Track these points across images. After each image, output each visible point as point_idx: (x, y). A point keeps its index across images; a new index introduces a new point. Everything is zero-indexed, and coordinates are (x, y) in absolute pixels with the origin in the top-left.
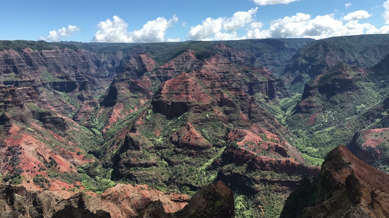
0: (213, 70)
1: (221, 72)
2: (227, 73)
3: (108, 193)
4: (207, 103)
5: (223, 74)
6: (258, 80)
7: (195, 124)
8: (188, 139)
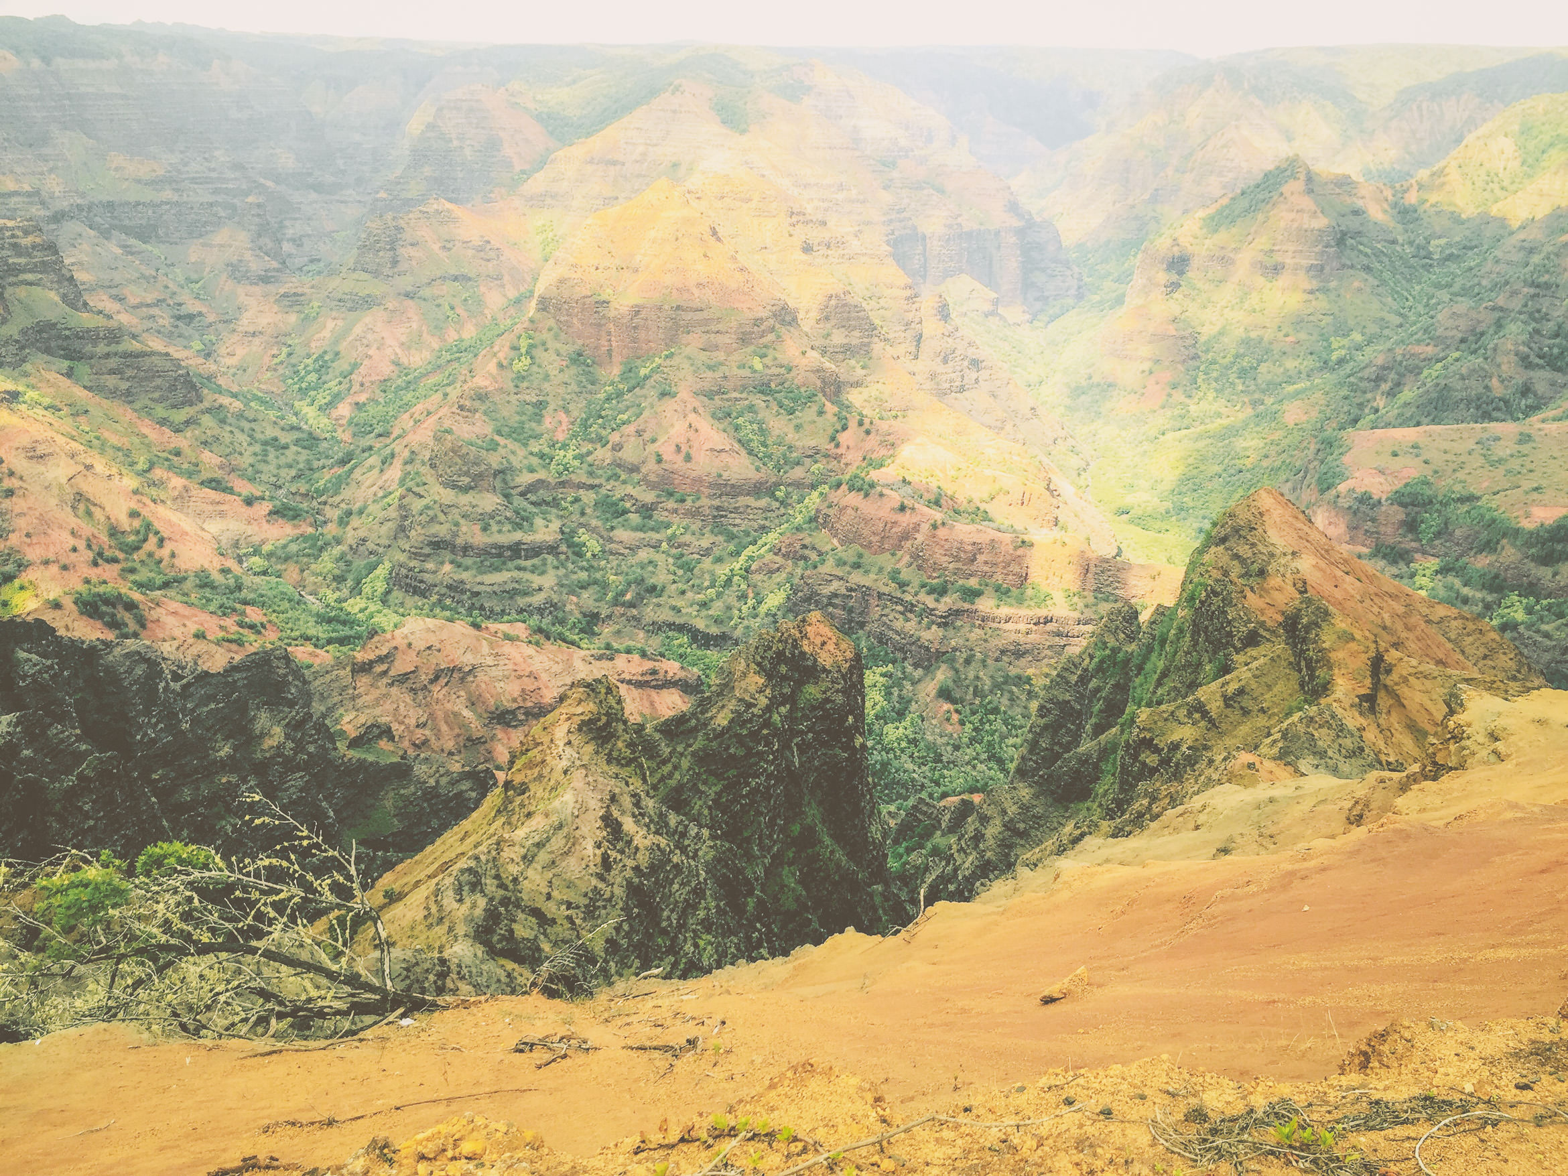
1: (815, 185)
2: (841, 187)
3: (378, 652)
4: (759, 315)
5: (822, 193)
6: (960, 225)
7: (710, 395)
8: (683, 455)
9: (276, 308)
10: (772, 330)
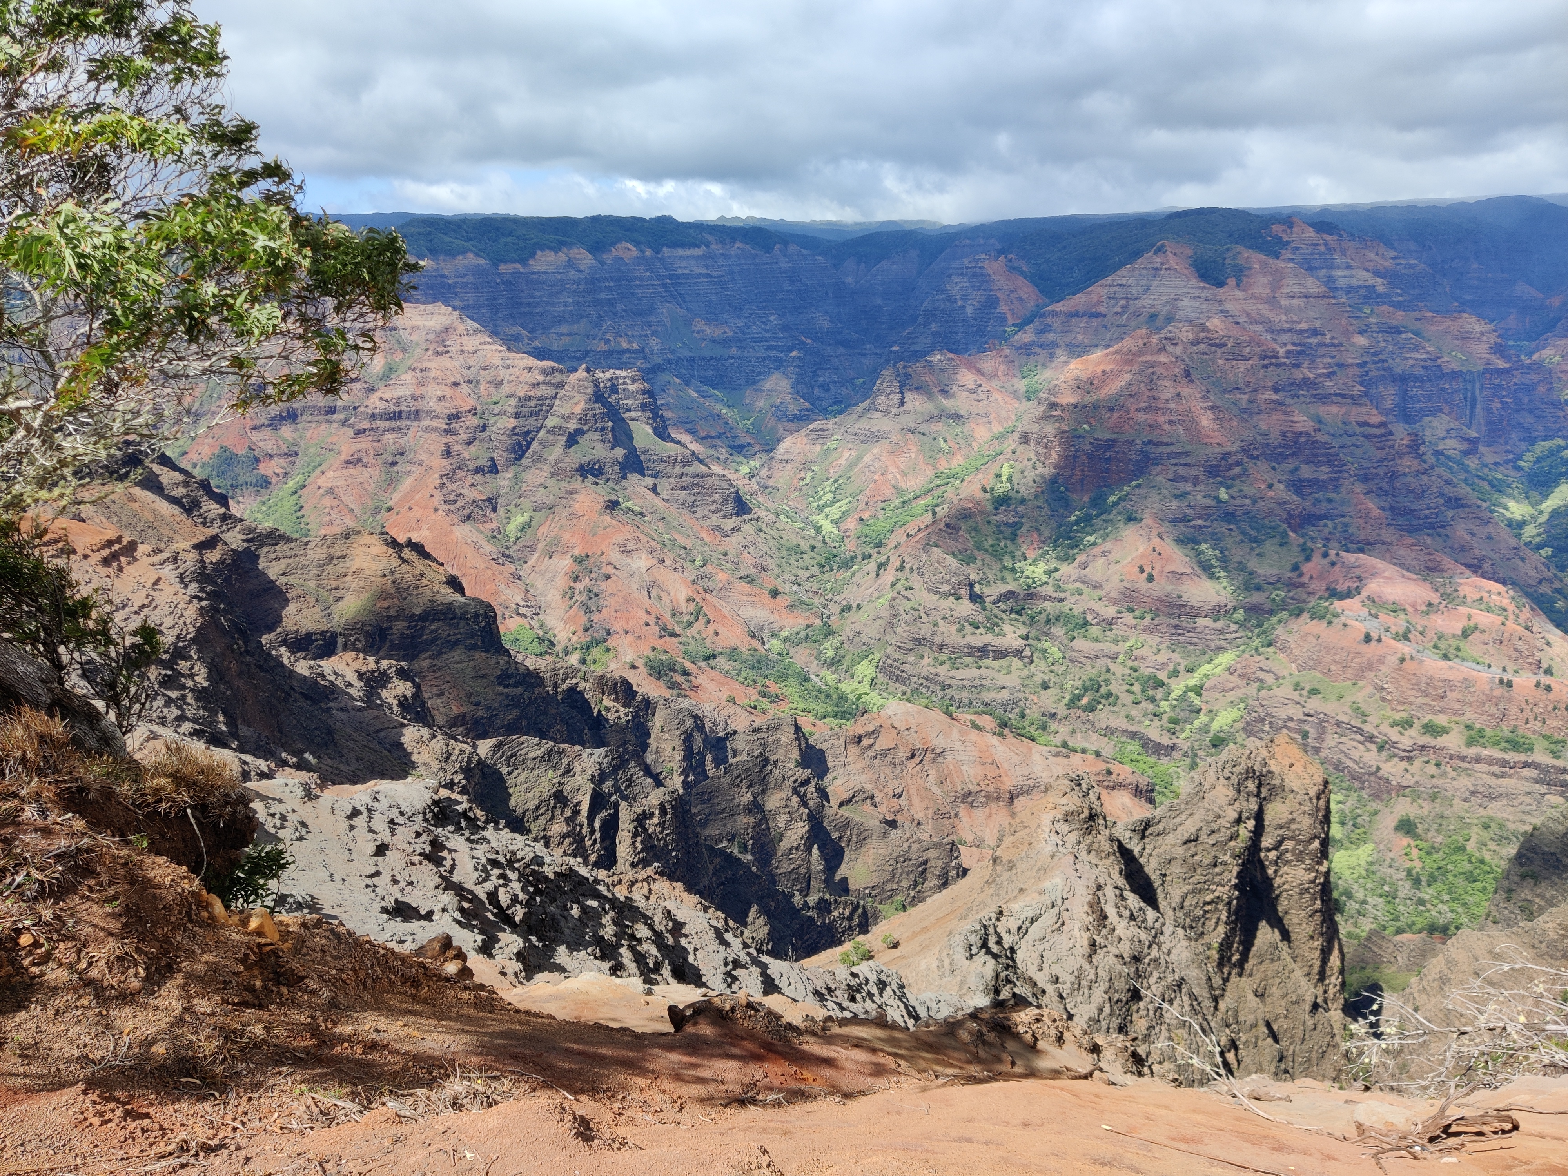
0: (1257, 322)
1: (1289, 331)
2: (1315, 332)
3: (866, 728)
4: (1228, 449)
5: (1296, 338)
6: (1439, 366)
7: (1174, 521)
8: (1145, 575)
9: (805, 440)
10: (1238, 463)
